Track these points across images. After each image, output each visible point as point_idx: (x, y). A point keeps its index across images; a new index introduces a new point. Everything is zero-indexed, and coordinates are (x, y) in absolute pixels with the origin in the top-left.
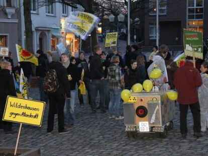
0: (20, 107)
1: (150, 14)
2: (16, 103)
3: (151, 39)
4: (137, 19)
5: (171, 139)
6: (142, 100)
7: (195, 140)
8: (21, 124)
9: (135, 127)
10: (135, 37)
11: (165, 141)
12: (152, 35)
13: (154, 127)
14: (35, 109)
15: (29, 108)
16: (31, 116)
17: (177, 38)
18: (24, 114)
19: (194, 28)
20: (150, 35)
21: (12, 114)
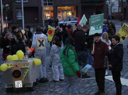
1: (17, 2)
3: (18, 19)
4: (7, 5)
5: (37, 91)
6: (16, 66)
7: (53, 91)
9: (12, 85)
10: (6, 18)
11: (34, 93)
12: (19, 17)
13: (26, 84)
17: (36, 19)
19: (47, 11)
20: (17, 17)
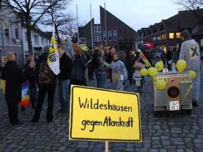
0: (98, 106)
2: (89, 100)
6: (172, 81)
8: (107, 143)
14: (124, 109)
15: (114, 108)
16: (121, 123)
18: (108, 121)
21: (86, 123)
